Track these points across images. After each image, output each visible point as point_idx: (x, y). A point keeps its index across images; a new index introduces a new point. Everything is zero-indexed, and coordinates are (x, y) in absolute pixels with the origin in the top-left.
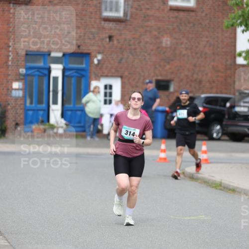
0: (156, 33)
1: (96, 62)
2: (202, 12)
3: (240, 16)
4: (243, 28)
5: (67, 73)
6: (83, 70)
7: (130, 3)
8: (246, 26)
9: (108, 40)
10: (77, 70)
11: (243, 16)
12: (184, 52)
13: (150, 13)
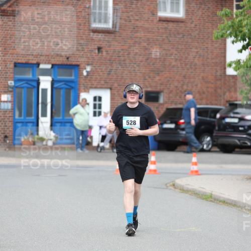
0: (145, 44)
1: (85, 73)
2: (191, 23)
3: (230, 27)
4: (233, 38)
5: (56, 85)
6: (72, 82)
7: (119, 14)
8: (236, 36)
9: (97, 51)
10: (66, 82)
11: (233, 26)
12: (174, 63)
13: (139, 24)
